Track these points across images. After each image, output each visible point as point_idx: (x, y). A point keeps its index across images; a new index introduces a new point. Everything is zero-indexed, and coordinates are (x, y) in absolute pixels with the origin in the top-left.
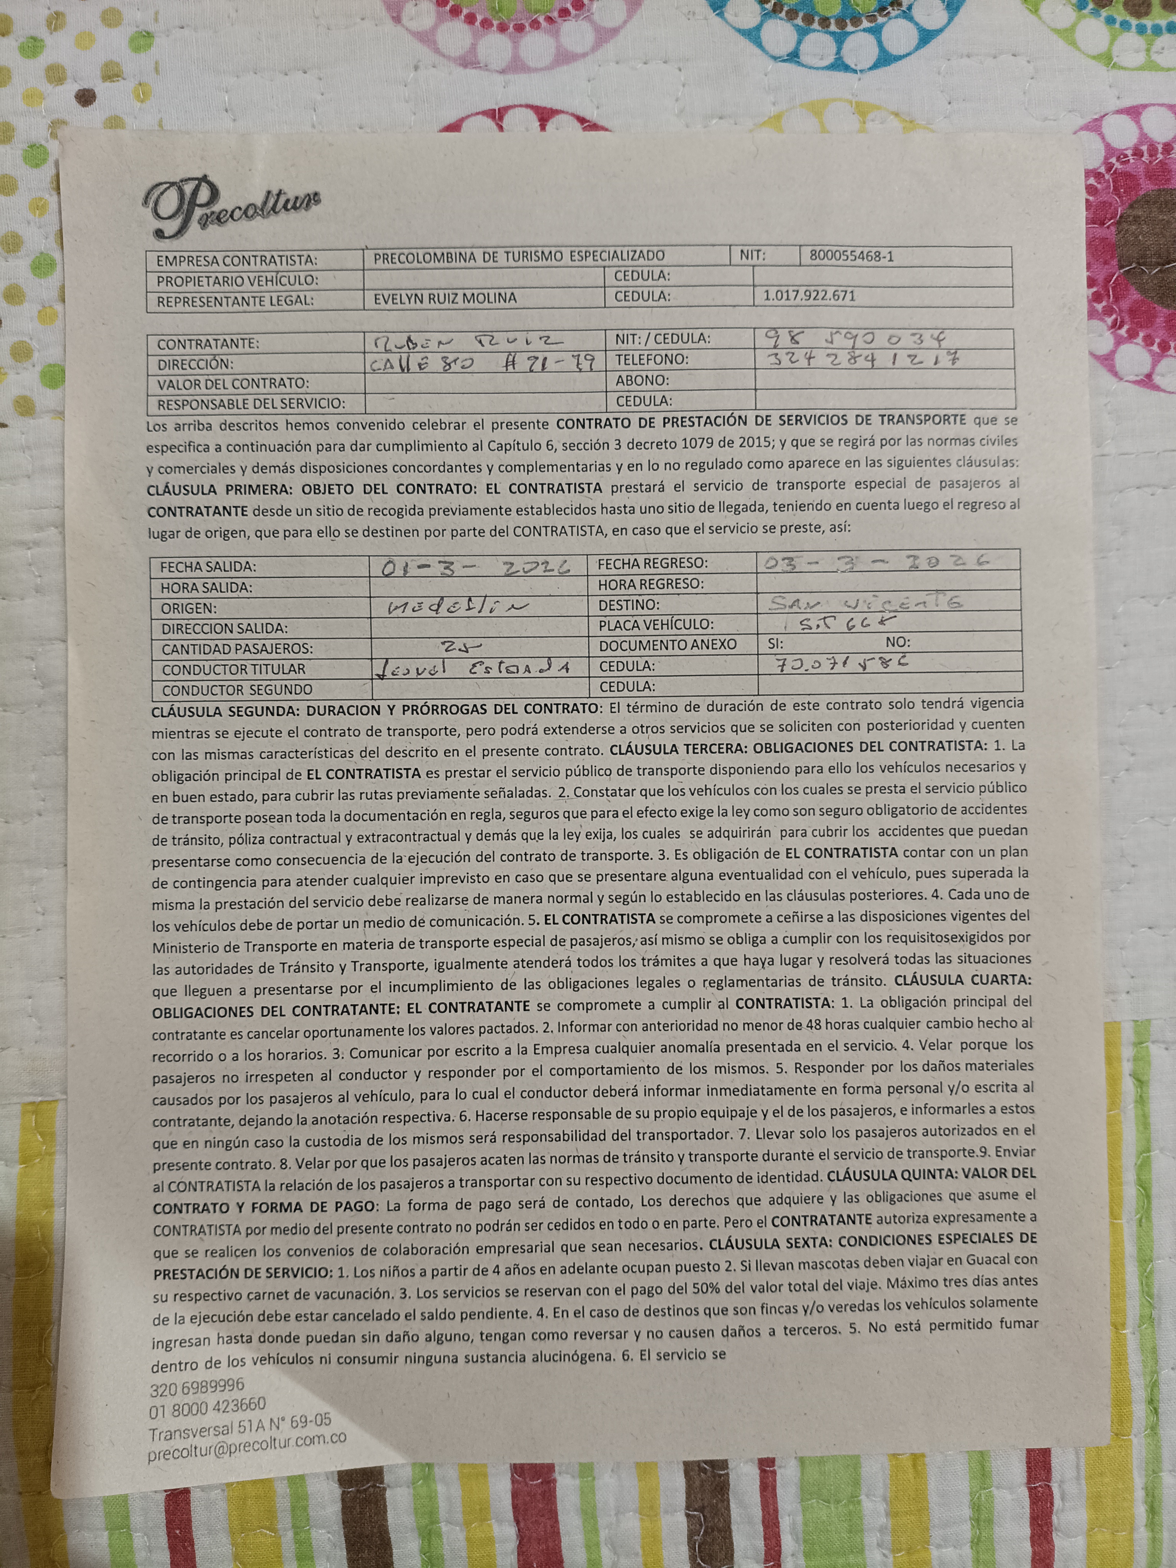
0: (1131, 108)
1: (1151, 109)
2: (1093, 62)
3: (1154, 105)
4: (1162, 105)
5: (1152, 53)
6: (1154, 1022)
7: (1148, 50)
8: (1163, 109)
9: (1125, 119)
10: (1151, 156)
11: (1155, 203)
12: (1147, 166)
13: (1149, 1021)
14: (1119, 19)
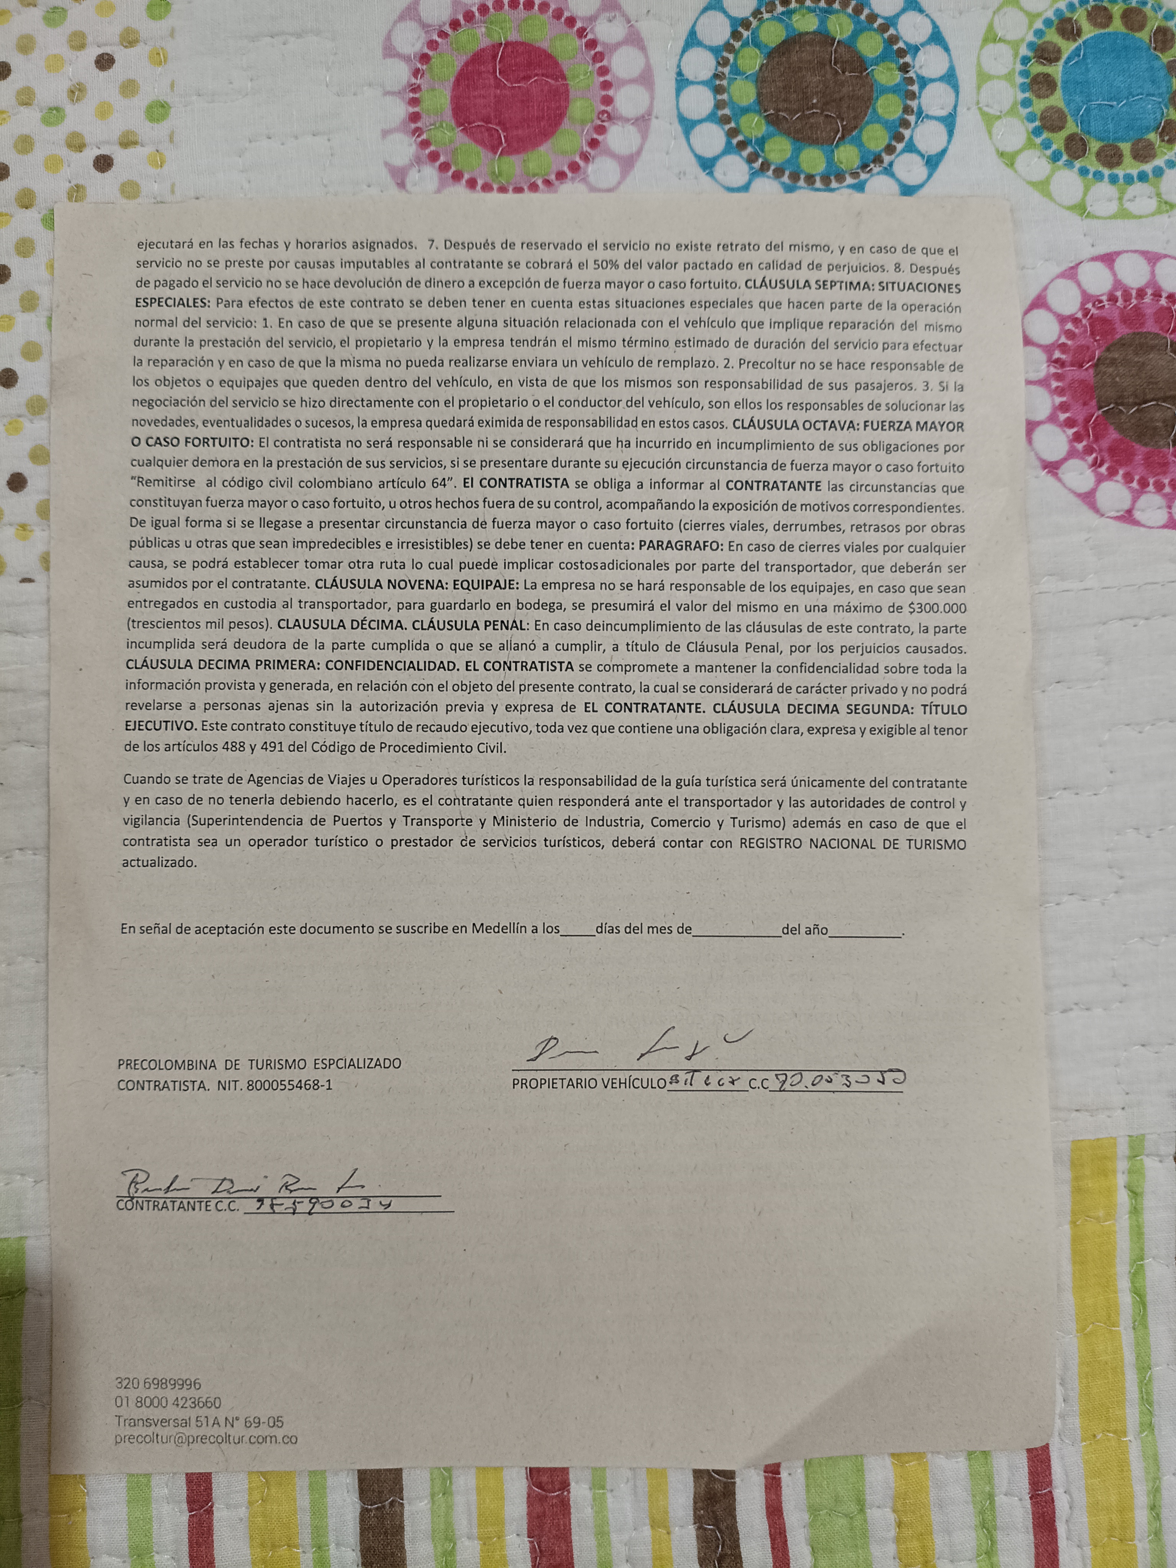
0: (1105, 255)
1: (1125, 255)
2: (1067, 213)
3: (1127, 252)
4: (1135, 251)
5: (1124, 201)
6: (1148, 1137)
7: (1120, 199)
8: (1136, 256)
9: (1099, 265)
10: (1125, 301)
11: (1130, 345)
12: (1122, 310)
13: (1143, 1135)
14: (1092, 170)
